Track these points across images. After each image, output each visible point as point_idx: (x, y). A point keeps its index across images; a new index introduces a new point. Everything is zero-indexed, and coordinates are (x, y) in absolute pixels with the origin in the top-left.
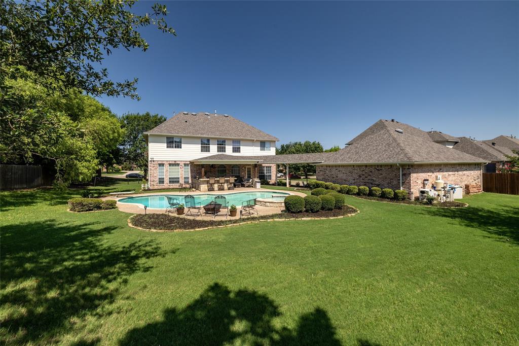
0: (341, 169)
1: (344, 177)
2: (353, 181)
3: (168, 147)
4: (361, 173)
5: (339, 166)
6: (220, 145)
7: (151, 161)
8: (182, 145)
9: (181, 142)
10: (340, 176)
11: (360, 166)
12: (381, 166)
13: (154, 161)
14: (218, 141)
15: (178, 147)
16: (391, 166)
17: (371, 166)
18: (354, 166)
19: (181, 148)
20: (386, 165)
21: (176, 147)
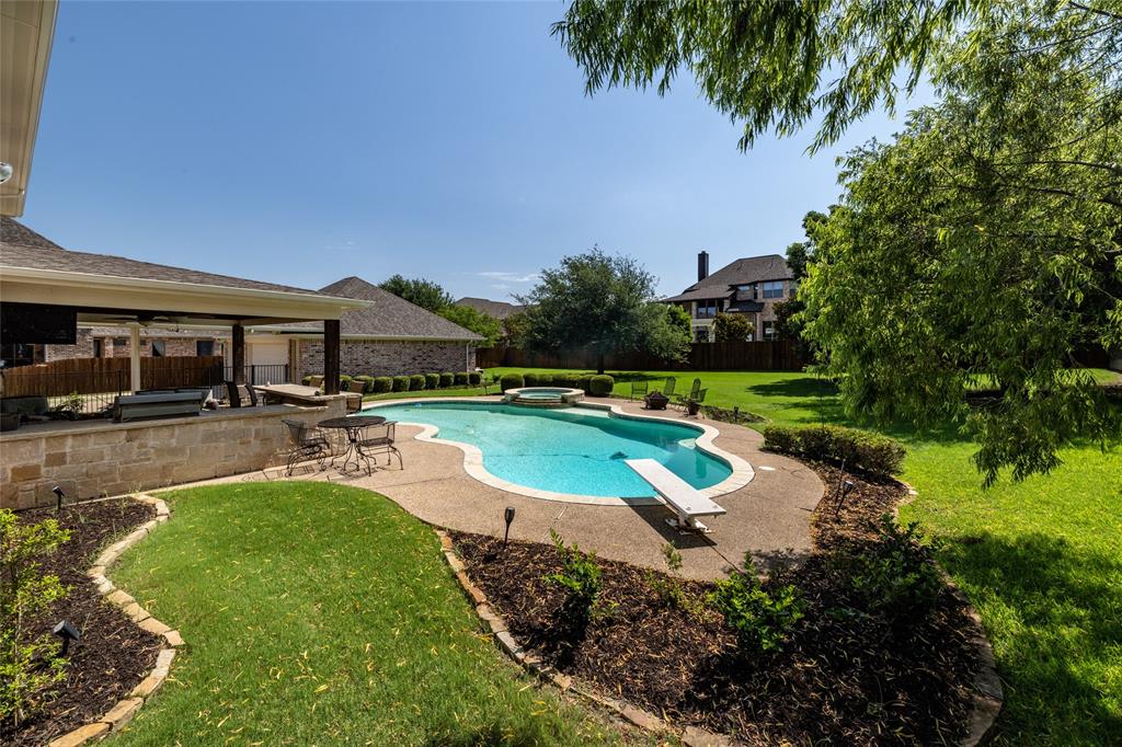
0: (377, 347)
1: (385, 363)
2: (403, 369)
4: (416, 353)
5: (373, 341)
10: (374, 360)
11: (414, 342)
12: (445, 342)
16: (457, 342)
17: (432, 342)
18: (403, 342)
20: (451, 342)
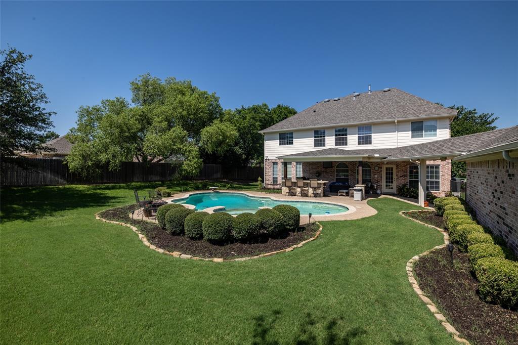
3: (280, 144)
6: (339, 135)
7: (266, 159)
8: (294, 140)
9: (292, 138)
13: (268, 159)
14: (336, 131)
15: (290, 144)
19: (292, 144)
21: (287, 144)
